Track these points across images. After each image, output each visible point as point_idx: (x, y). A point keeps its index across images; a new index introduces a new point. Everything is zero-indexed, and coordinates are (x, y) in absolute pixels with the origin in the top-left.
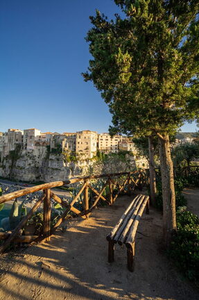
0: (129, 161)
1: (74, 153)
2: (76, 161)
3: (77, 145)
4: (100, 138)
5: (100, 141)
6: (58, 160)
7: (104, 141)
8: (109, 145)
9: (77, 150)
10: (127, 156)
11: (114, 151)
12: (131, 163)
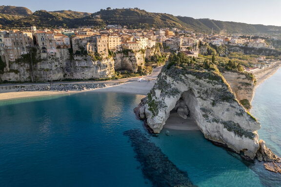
0: (131, 57)
1: (96, 54)
2: (101, 59)
3: (98, 47)
4: (109, 40)
5: (109, 42)
6: (85, 60)
7: (112, 42)
8: (116, 46)
9: (99, 52)
10: (129, 53)
11: (119, 50)
12: (132, 58)
